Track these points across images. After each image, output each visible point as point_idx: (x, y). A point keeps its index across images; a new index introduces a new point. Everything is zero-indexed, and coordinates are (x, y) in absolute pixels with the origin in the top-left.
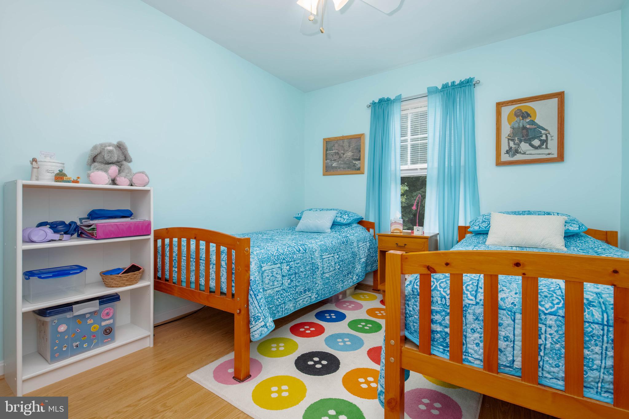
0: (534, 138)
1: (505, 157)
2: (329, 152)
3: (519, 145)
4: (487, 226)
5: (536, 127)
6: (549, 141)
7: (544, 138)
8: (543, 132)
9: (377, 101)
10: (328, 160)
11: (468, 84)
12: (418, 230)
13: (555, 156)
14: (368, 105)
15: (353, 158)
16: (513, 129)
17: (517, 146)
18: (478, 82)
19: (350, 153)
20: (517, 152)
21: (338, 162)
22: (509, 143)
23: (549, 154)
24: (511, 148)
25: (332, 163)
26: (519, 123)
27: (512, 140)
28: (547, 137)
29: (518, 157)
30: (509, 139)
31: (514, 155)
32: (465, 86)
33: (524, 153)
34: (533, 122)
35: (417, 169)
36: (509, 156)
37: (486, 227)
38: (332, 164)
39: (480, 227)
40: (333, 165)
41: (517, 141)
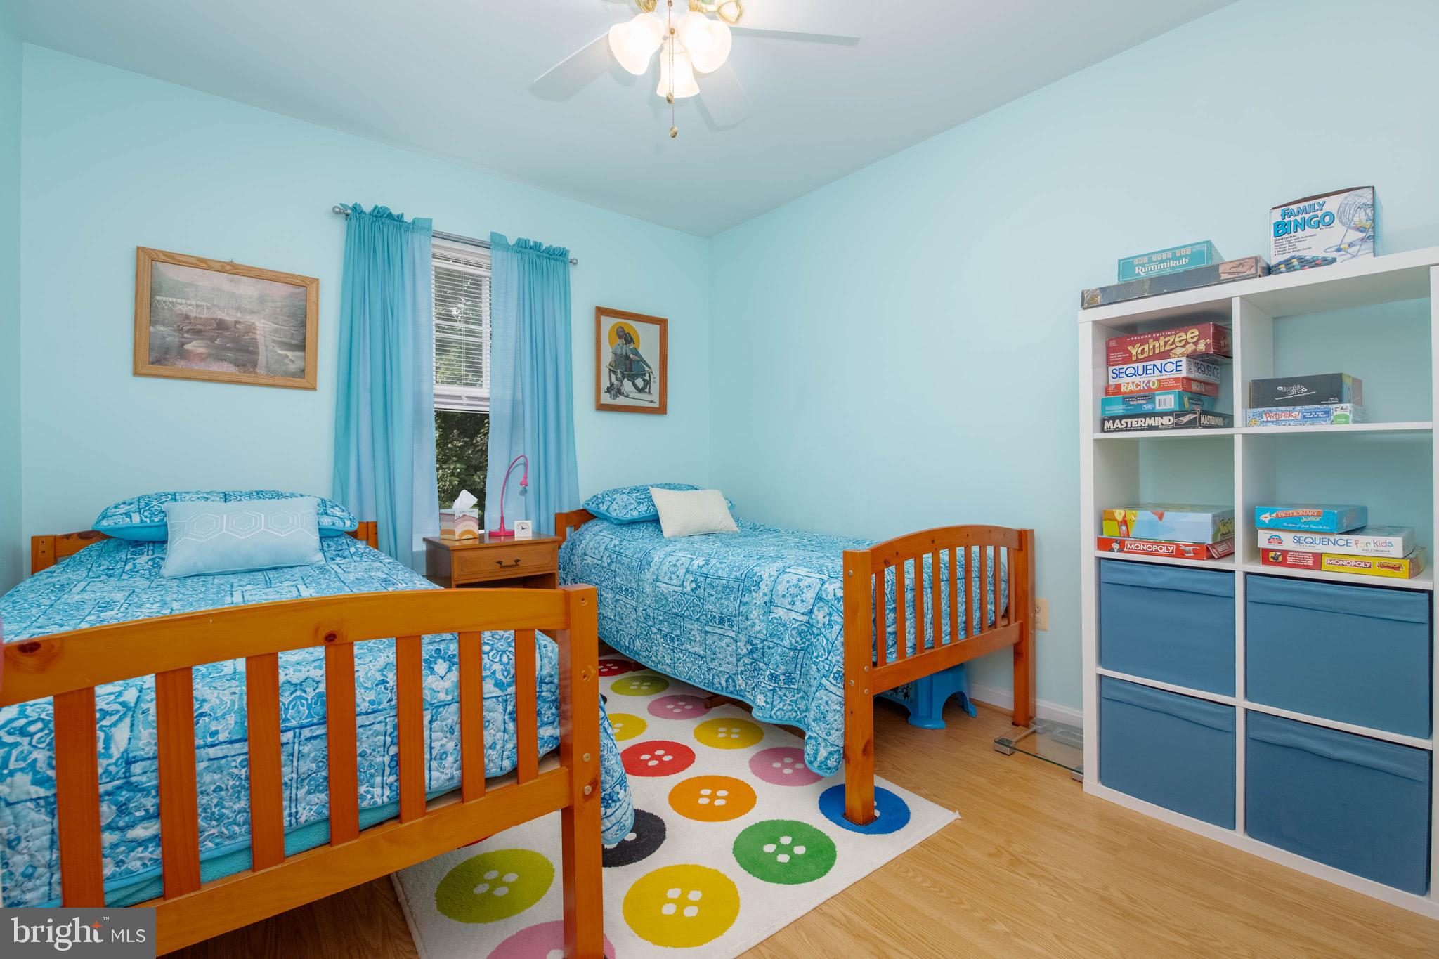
0: (638, 375)
1: (606, 399)
2: (164, 299)
3: (621, 382)
4: (647, 510)
5: (639, 359)
6: (652, 383)
7: (647, 378)
8: (647, 369)
9: (367, 208)
10: (164, 325)
11: (561, 258)
12: (523, 529)
13: (657, 405)
14: (334, 208)
15: (275, 338)
16: (616, 355)
17: (619, 383)
18: (575, 261)
19: (263, 321)
20: (619, 392)
21: (213, 340)
22: (610, 376)
23: (652, 402)
24: (612, 385)
25: (183, 340)
26: (622, 348)
27: (615, 373)
28: (650, 376)
29: (621, 401)
30: (610, 370)
31: (616, 396)
32: (557, 260)
33: (627, 396)
34: (636, 353)
35: (459, 397)
36: (611, 397)
37: (646, 512)
38: (183, 344)
39: (639, 512)
40: (187, 347)
41: (619, 376)
